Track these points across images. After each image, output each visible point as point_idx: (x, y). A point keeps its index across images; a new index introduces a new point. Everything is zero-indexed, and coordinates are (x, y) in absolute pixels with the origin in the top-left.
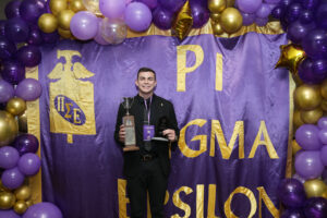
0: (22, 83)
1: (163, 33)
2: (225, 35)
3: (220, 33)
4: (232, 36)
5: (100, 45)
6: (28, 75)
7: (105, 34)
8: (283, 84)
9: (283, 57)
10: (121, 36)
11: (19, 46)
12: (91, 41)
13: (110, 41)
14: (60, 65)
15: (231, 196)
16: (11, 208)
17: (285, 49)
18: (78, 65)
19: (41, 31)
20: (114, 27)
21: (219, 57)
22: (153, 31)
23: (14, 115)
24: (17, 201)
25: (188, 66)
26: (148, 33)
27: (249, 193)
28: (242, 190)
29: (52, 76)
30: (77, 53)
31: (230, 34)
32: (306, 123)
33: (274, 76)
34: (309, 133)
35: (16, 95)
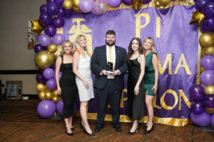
0: (55, 36)
1: (128, 7)
2: (162, 7)
3: (159, 6)
4: (166, 7)
5: (95, 15)
6: (58, 32)
7: (97, 9)
8: (194, 33)
9: (193, 18)
10: (106, 10)
11: (53, 17)
12: (90, 13)
13: (100, 13)
14: (74, 26)
15: (164, 95)
16: (51, 99)
17: (195, 14)
18: (84, 26)
19: (64, 9)
20: (102, 5)
21: (158, 19)
22: (123, 6)
23: (51, 53)
24: (54, 96)
25: (141, 24)
26: (120, 7)
27: (174, 93)
28: (170, 91)
29: (70, 32)
30: (83, 20)
31: (164, 6)
32: (207, 55)
33: (190, 29)
34: (208, 60)
35: (52, 43)
